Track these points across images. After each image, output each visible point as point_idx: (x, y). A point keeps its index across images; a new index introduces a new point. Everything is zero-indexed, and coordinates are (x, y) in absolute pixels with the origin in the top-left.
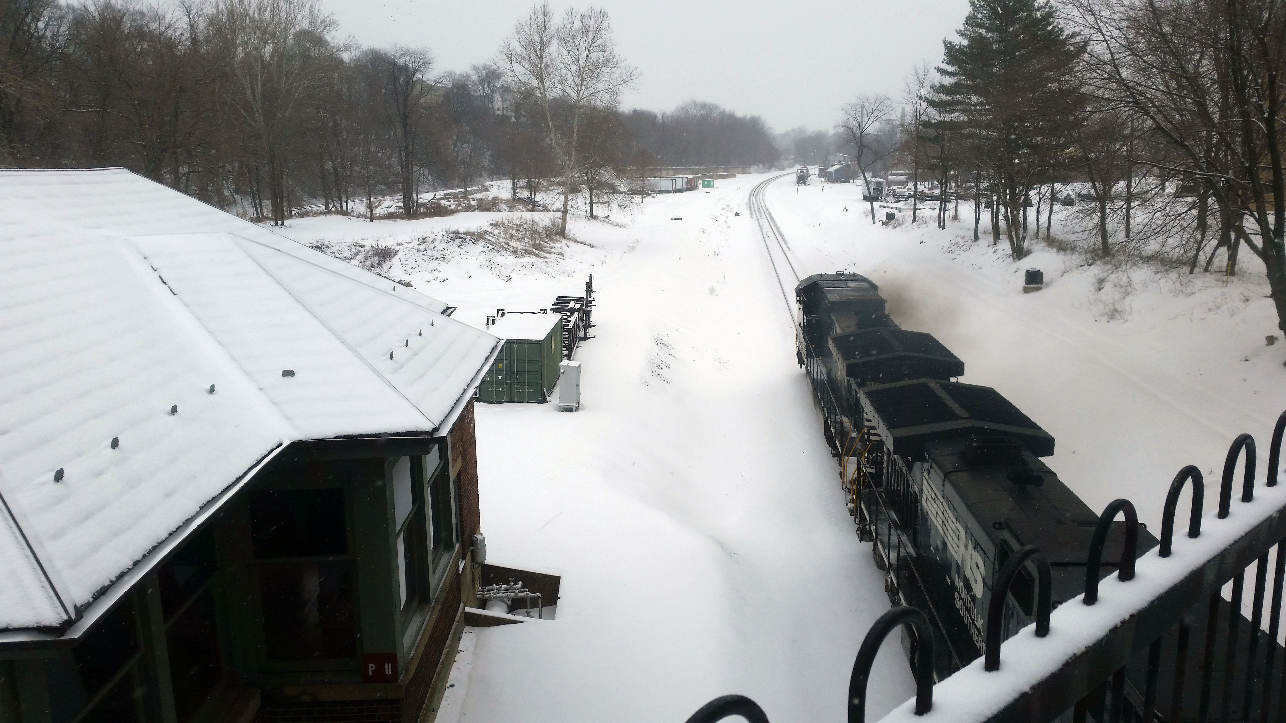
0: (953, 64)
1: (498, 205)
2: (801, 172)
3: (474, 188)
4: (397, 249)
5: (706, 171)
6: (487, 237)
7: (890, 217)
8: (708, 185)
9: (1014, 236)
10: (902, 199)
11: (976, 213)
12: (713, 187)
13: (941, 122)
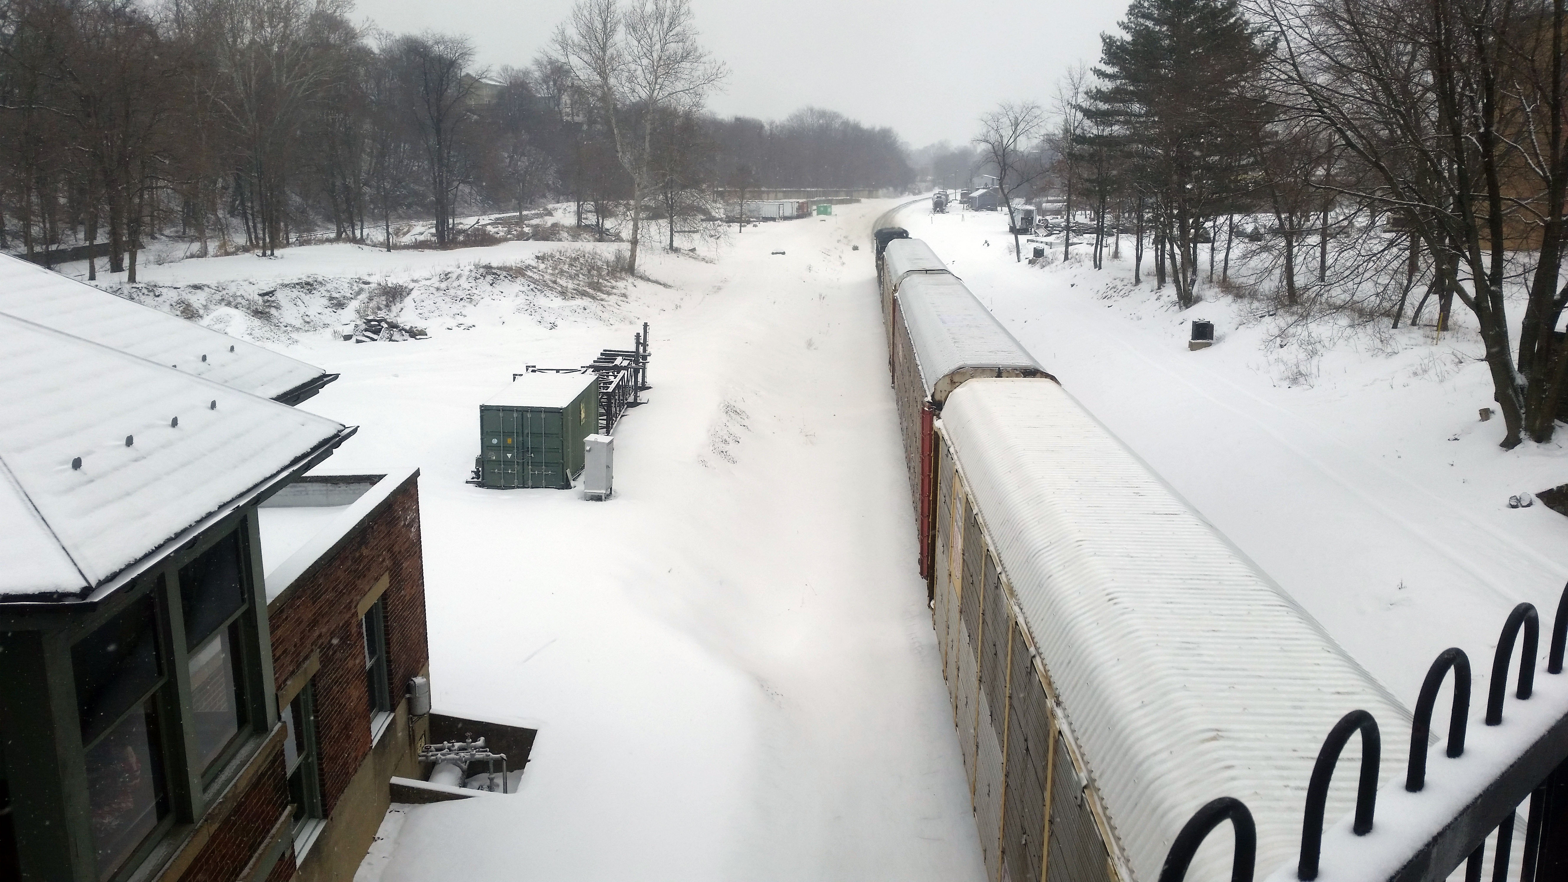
0: (1114, 65)
1: (558, 233)
2: (938, 197)
3: (533, 212)
4: (411, 287)
5: (825, 194)
6: (529, 273)
7: (1039, 253)
8: (825, 212)
9: (1181, 279)
10: (1055, 232)
11: (1137, 250)
12: (830, 214)
13: (1097, 137)
